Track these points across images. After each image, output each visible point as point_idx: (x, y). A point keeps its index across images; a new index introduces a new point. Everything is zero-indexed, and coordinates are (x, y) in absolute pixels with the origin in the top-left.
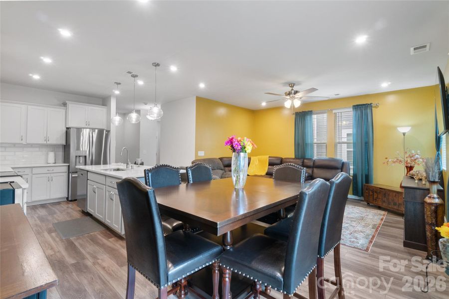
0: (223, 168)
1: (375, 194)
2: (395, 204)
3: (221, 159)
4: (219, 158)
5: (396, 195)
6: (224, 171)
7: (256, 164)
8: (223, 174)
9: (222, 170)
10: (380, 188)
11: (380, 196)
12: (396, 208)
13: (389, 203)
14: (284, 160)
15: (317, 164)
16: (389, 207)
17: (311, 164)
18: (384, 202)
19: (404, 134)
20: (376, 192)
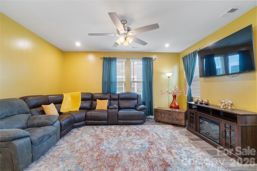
0: (28, 110)
1: (163, 114)
2: (177, 120)
3: (24, 99)
4: (21, 98)
5: (178, 114)
6: (30, 114)
7: (69, 100)
8: (29, 119)
9: (27, 113)
10: (166, 111)
11: (166, 116)
12: (178, 122)
13: (173, 120)
14: (95, 95)
15: (121, 97)
16: (174, 122)
17: (116, 97)
18: (169, 119)
19: (169, 77)
20: (163, 113)
